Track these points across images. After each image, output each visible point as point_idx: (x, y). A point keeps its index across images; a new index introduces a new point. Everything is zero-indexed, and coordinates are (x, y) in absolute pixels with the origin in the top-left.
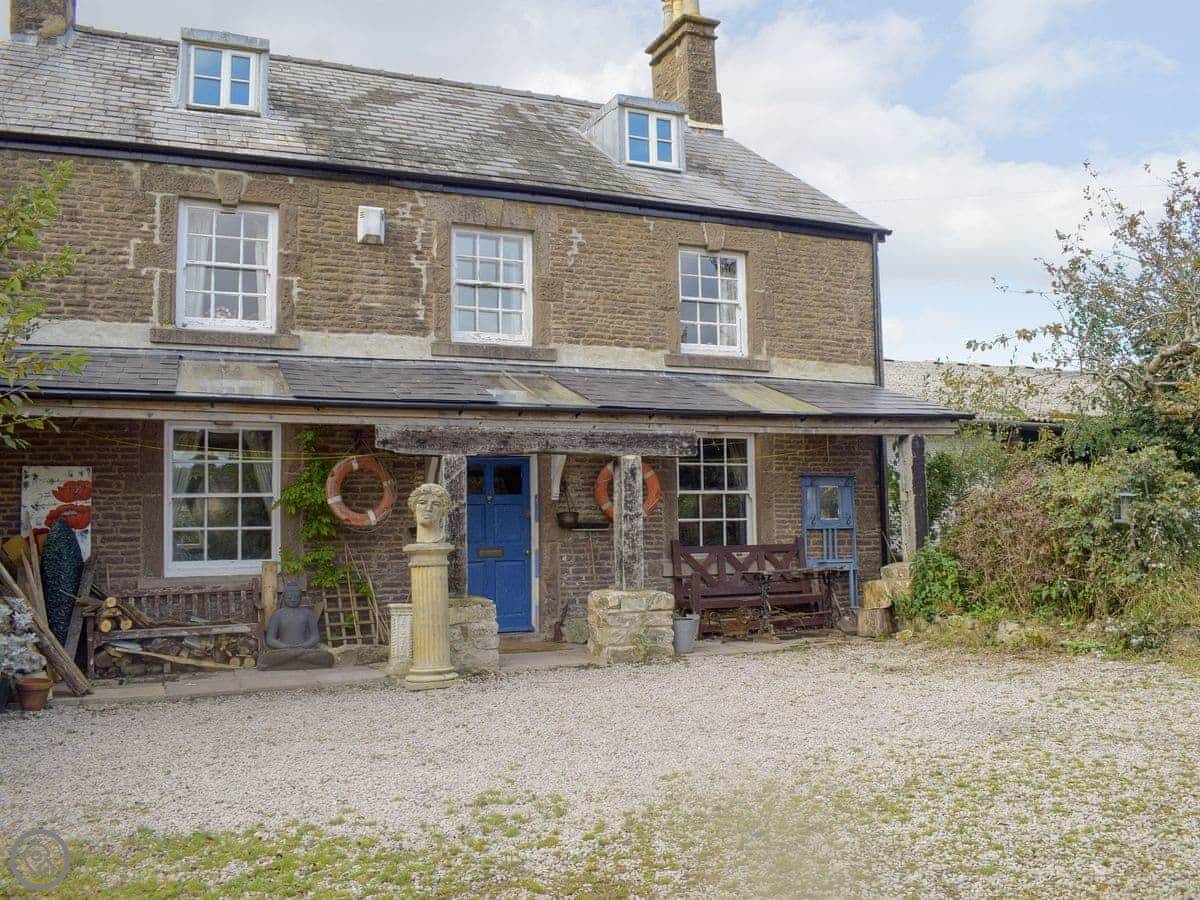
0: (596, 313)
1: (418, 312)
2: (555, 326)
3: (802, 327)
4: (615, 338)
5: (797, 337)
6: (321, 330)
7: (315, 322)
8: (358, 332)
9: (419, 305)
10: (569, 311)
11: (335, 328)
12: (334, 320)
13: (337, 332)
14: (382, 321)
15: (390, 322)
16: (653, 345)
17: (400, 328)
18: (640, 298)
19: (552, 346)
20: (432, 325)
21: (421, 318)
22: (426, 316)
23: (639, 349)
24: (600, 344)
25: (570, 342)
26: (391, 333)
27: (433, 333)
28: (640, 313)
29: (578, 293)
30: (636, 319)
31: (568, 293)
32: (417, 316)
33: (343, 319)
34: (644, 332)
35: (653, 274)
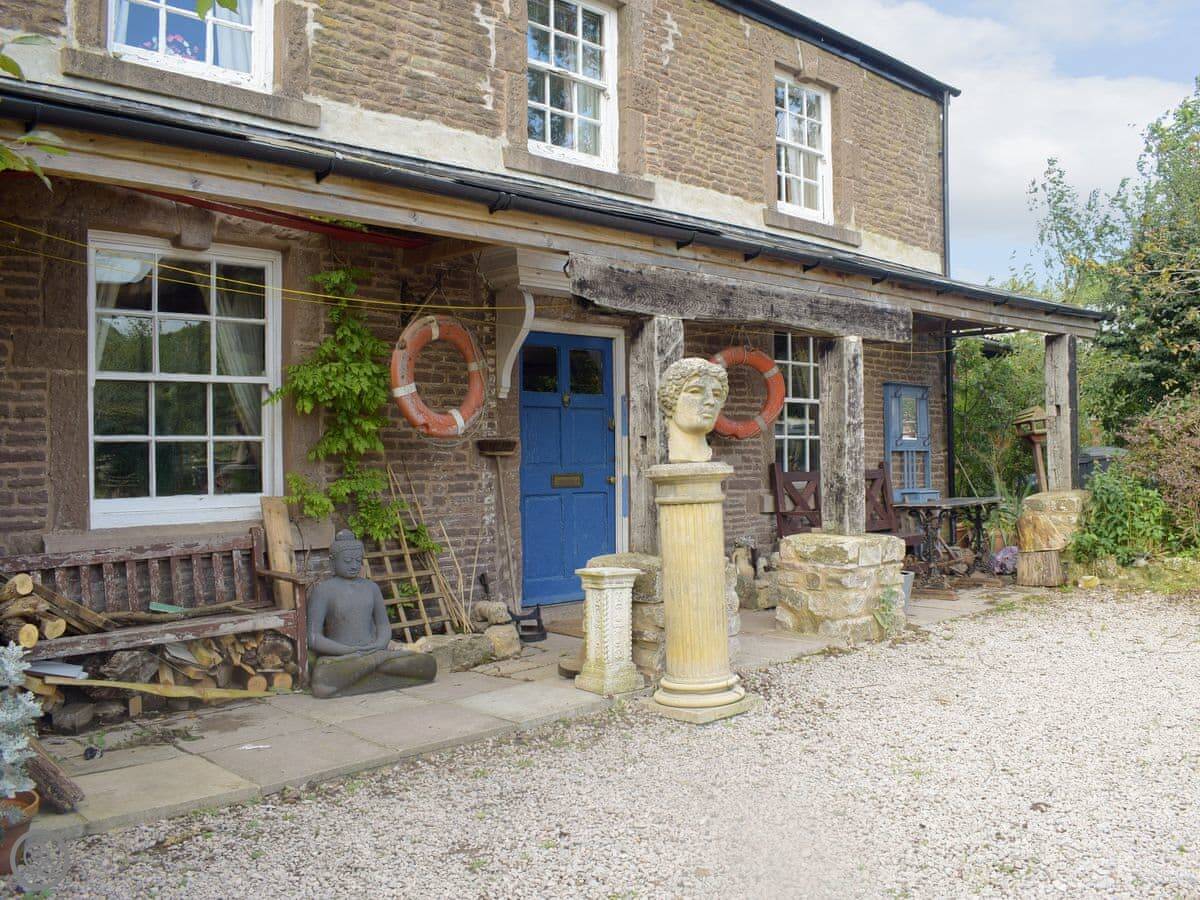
0: (693, 140)
1: (485, 97)
2: (649, 150)
3: (884, 195)
4: (712, 178)
5: (879, 207)
6: (349, 101)
7: (340, 85)
8: (403, 115)
9: (485, 86)
10: (664, 131)
11: (370, 102)
12: (368, 89)
13: (373, 108)
14: (435, 102)
15: (448, 104)
16: (750, 194)
17: (459, 117)
18: (738, 128)
19: (647, 177)
20: (503, 121)
21: (489, 107)
22: (495, 105)
23: (737, 198)
24: (698, 183)
25: (667, 176)
26: (447, 123)
27: (504, 134)
28: (739, 148)
29: (674, 107)
30: (734, 156)
31: (664, 105)
32: (484, 103)
33: (382, 90)
34: (742, 176)
35: (750, 97)
